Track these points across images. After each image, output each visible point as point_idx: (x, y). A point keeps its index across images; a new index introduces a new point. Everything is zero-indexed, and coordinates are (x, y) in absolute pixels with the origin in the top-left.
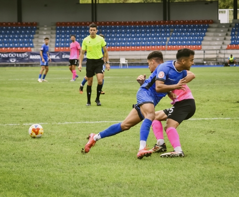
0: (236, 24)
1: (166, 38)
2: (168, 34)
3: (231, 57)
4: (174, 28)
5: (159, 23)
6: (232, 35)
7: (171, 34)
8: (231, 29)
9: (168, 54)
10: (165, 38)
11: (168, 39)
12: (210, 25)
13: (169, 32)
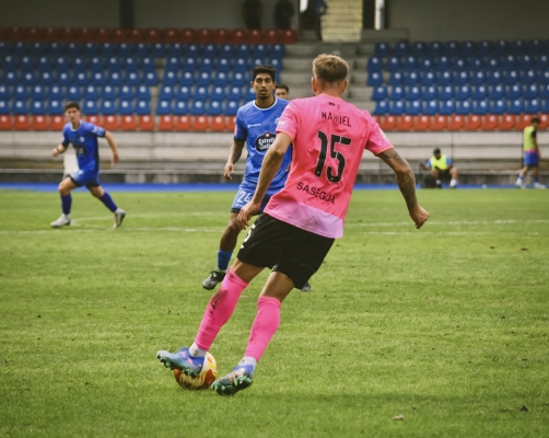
0: (378, 45)
1: (148, 91)
2: (150, 76)
3: (438, 158)
4: (168, 53)
5: (111, 36)
6: (371, 83)
7: (161, 74)
8: (363, 61)
9: (163, 146)
10: (143, 89)
11: (154, 91)
12: (290, 48)
13: (152, 68)
